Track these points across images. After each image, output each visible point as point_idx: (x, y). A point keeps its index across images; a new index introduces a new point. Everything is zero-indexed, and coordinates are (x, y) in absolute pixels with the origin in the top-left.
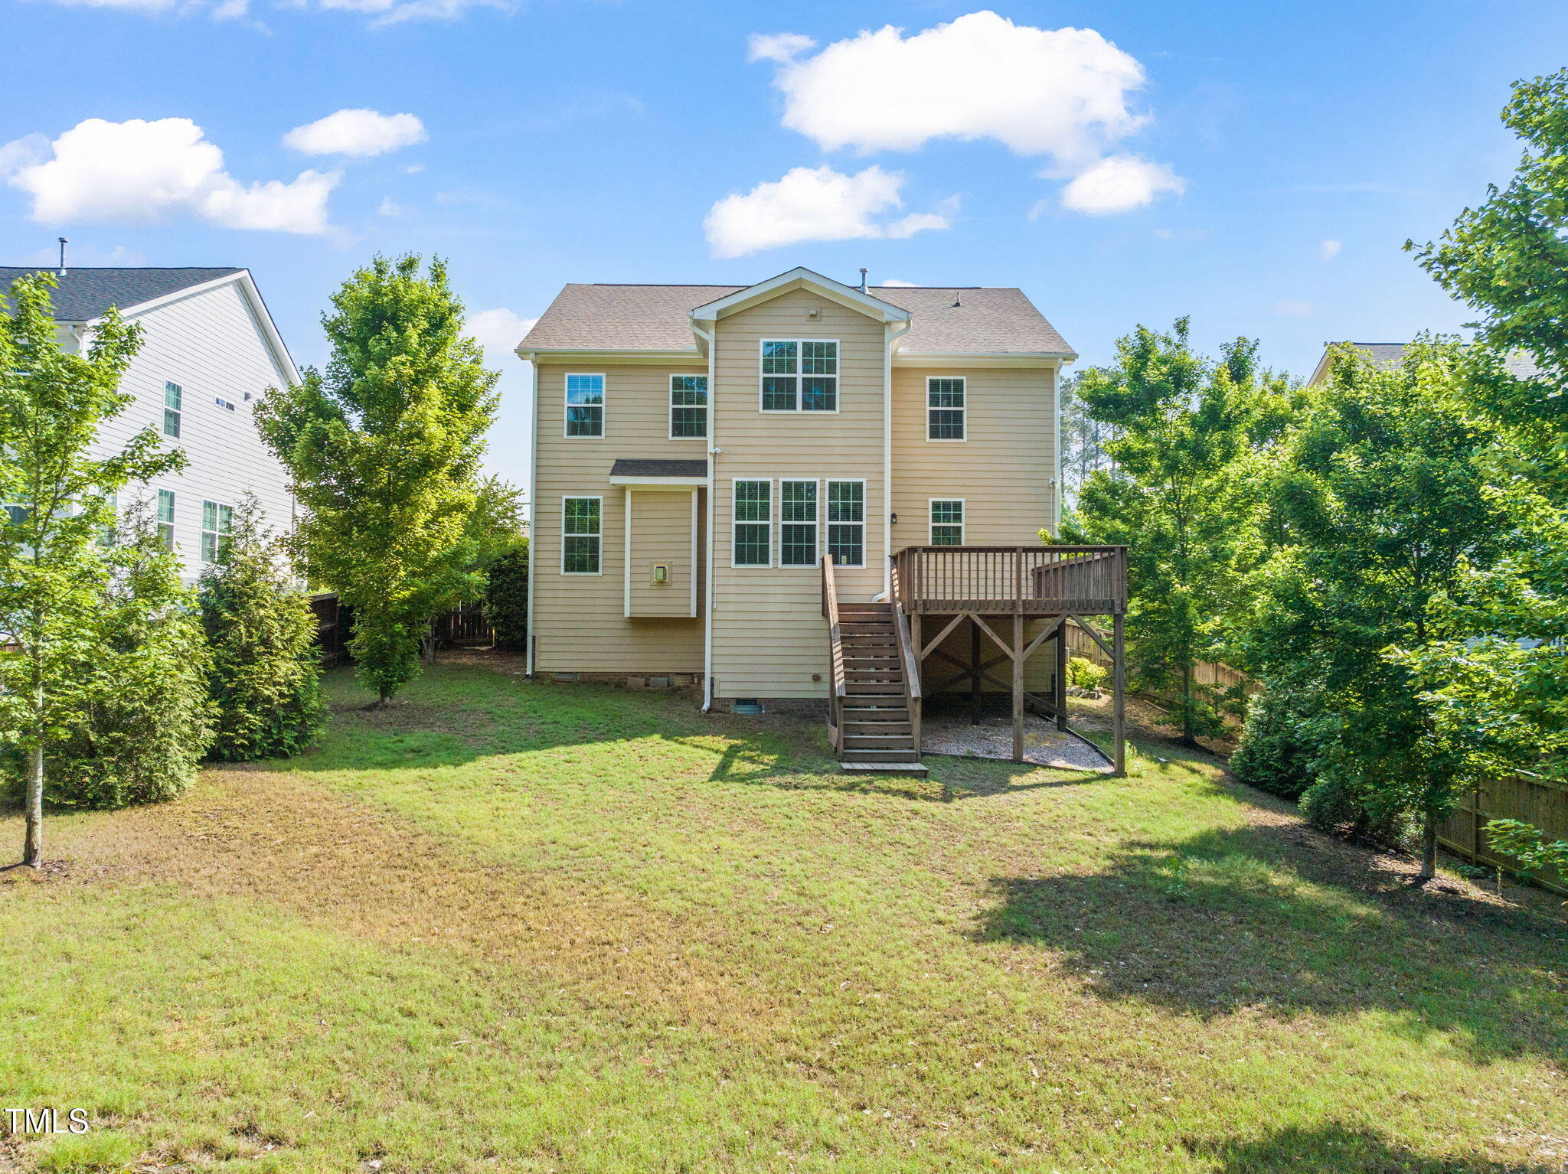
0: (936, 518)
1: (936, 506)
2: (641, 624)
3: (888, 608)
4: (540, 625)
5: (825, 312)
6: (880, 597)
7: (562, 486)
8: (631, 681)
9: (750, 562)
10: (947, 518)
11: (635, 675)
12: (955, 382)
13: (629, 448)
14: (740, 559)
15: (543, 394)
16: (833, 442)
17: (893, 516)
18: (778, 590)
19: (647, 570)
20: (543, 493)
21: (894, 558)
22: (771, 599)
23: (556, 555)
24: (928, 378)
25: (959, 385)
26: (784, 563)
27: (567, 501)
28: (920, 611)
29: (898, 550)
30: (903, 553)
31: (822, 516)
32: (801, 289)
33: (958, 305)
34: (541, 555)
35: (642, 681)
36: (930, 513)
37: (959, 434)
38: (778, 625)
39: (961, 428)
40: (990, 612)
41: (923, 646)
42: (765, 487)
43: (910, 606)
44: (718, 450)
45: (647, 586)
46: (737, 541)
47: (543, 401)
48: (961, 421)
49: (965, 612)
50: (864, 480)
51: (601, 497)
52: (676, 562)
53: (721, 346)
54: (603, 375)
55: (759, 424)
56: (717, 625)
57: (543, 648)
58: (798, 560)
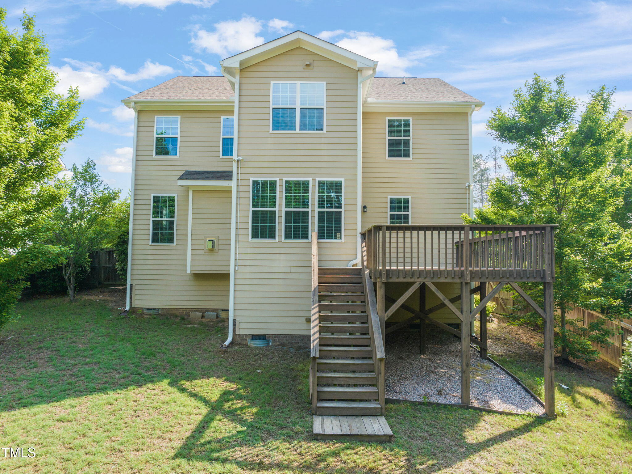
0: (392, 209)
1: (392, 201)
2: (199, 277)
3: (359, 272)
4: (135, 277)
5: (316, 63)
6: (354, 262)
7: (151, 187)
8: (192, 314)
9: (262, 237)
10: (399, 209)
11: (196, 310)
12: (405, 121)
13: (194, 163)
14: (255, 236)
15: (141, 129)
16: (322, 153)
17: (365, 207)
18: (283, 257)
19: (202, 242)
20: (139, 192)
21: (363, 235)
22: (276, 263)
23: (146, 232)
24: (387, 119)
25: (407, 123)
26: (286, 238)
27: (154, 197)
28: (384, 279)
29: (366, 229)
30: (370, 231)
31: (313, 205)
32: (299, 48)
33: (404, 83)
34: (137, 232)
35: (200, 314)
36: (389, 205)
37: (407, 154)
38: (281, 282)
39: (409, 150)
40: (442, 280)
41: (387, 309)
42: (273, 184)
43: (376, 275)
44: (240, 158)
45: (202, 252)
46: (253, 222)
47: (141, 134)
48: (409, 146)
49: (421, 280)
50: (343, 180)
51: (176, 195)
52: (221, 237)
53: (244, 86)
54: (179, 117)
55: (270, 140)
56: (238, 282)
57: (137, 292)
58: (296, 236)
